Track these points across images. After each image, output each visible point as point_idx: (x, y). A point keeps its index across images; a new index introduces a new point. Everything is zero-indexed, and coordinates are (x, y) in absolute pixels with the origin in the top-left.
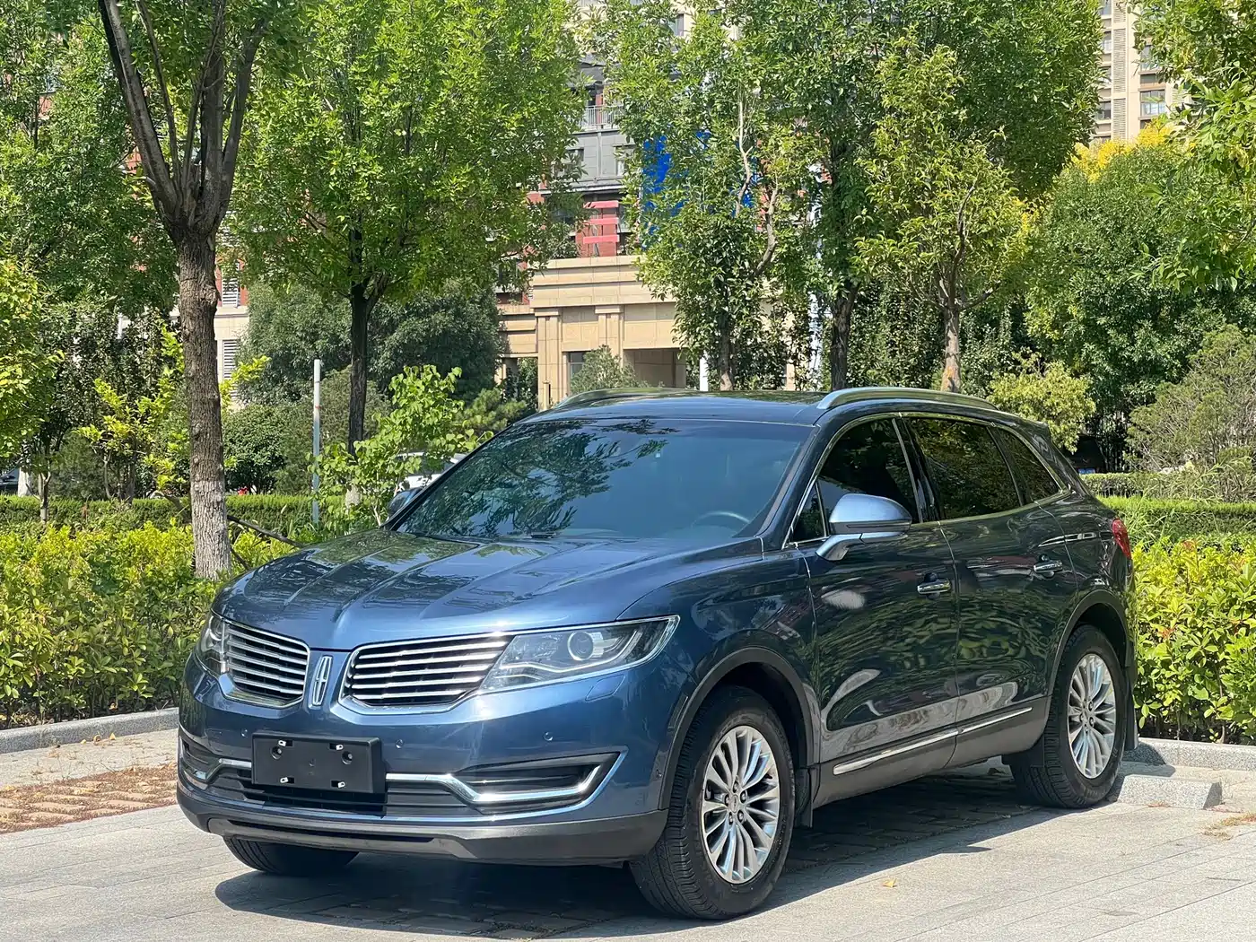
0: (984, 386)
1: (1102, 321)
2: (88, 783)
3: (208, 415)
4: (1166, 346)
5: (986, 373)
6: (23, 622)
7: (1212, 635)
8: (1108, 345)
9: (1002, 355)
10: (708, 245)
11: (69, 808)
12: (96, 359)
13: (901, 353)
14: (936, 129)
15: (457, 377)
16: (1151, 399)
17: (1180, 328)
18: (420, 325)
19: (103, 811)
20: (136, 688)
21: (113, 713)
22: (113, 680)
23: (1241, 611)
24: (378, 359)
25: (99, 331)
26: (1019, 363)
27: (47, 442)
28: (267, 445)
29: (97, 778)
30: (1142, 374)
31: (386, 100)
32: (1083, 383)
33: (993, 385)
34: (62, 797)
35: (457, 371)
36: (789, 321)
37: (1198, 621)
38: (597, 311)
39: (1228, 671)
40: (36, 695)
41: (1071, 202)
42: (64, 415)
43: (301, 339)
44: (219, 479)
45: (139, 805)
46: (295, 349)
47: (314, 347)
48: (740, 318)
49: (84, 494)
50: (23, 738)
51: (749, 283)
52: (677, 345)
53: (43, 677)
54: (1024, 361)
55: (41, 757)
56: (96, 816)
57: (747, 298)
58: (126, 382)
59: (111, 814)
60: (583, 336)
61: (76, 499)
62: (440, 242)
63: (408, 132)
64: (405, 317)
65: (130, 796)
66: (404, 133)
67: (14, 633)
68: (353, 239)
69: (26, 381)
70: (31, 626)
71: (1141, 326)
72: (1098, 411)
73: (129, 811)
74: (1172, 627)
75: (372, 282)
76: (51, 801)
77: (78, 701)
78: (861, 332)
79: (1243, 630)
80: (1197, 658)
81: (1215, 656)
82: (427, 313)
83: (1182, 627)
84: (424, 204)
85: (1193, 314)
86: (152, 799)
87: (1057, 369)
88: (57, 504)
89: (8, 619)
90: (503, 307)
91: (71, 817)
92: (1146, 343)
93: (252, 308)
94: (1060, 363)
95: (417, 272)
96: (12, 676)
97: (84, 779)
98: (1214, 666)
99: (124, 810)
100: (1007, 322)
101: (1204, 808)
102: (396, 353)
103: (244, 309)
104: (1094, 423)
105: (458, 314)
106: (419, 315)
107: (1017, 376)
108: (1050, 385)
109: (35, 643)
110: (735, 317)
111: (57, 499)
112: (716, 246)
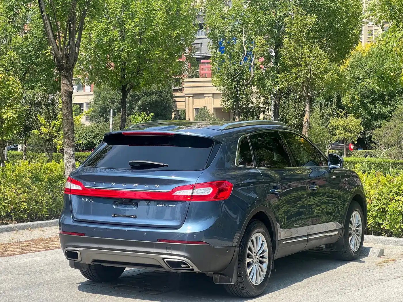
0: (327, 121)
1: (366, 101)
2: (26, 243)
3: (70, 127)
4: (387, 109)
5: (328, 117)
6: (7, 191)
7: (384, 202)
8: (368, 109)
9: (333, 111)
10: (232, 75)
11: (18, 250)
12: (42, 108)
13: (297, 110)
14: (303, 39)
15: (152, 116)
16: (380, 127)
17: (392, 103)
18: (148, 99)
19: (29, 251)
20: (43, 213)
21: (36, 221)
22: (36, 210)
23: (394, 194)
24: (134, 109)
25: (43, 99)
26: (339, 114)
27: (26, 135)
28: (97, 137)
29: (28, 241)
30: (379, 118)
31: (134, 27)
32: (359, 121)
33: (330, 121)
34: (16, 247)
35: (152, 114)
36: (262, 100)
37: (379, 197)
38: (205, 95)
39: (389, 214)
40: (11, 214)
41: (356, 62)
42: (31, 126)
43: (110, 103)
44: (73, 147)
45: (40, 250)
46: (108, 106)
47: (114, 105)
48: (242, 98)
49: (39, 151)
50: (7, 228)
51: (245, 87)
52: (222, 107)
53: (14, 209)
54: (340, 113)
55: (12, 235)
56: (26, 253)
57: (244, 92)
58: (51, 115)
59: (31, 253)
60: (200, 103)
61: (36, 153)
62: (150, 72)
63: (141, 37)
64: (143, 96)
65: (38, 247)
66: (139, 37)
67: (5, 195)
68: (122, 71)
69: (17, 115)
70: (10, 193)
71: (378, 103)
72: (364, 129)
73: (36, 252)
74: (371, 199)
75: (128, 85)
76: (13, 248)
77: (25, 217)
78: (285, 104)
79: (394, 201)
80: (379, 209)
81: (384, 209)
82: (150, 95)
83: (375, 199)
84: (145, 60)
85: (396, 99)
86: (44, 248)
87: (351, 116)
88: (30, 154)
89: (3, 190)
90: (174, 93)
91: (18, 253)
92: (380, 108)
93: (95, 92)
94: (352, 114)
95: (142, 82)
96: (4, 208)
97: (24, 241)
98: (384, 211)
99: (35, 251)
100: (335, 101)
101: (378, 257)
102: (140, 108)
103: (92, 93)
104: (363, 133)
105: (160, 95)
106: (147, 96)
107: (338, 118)
108: (349, 121)
109: (11, 198)
110: (240, 98)
111: (30, 153)
112: (235, 75)
